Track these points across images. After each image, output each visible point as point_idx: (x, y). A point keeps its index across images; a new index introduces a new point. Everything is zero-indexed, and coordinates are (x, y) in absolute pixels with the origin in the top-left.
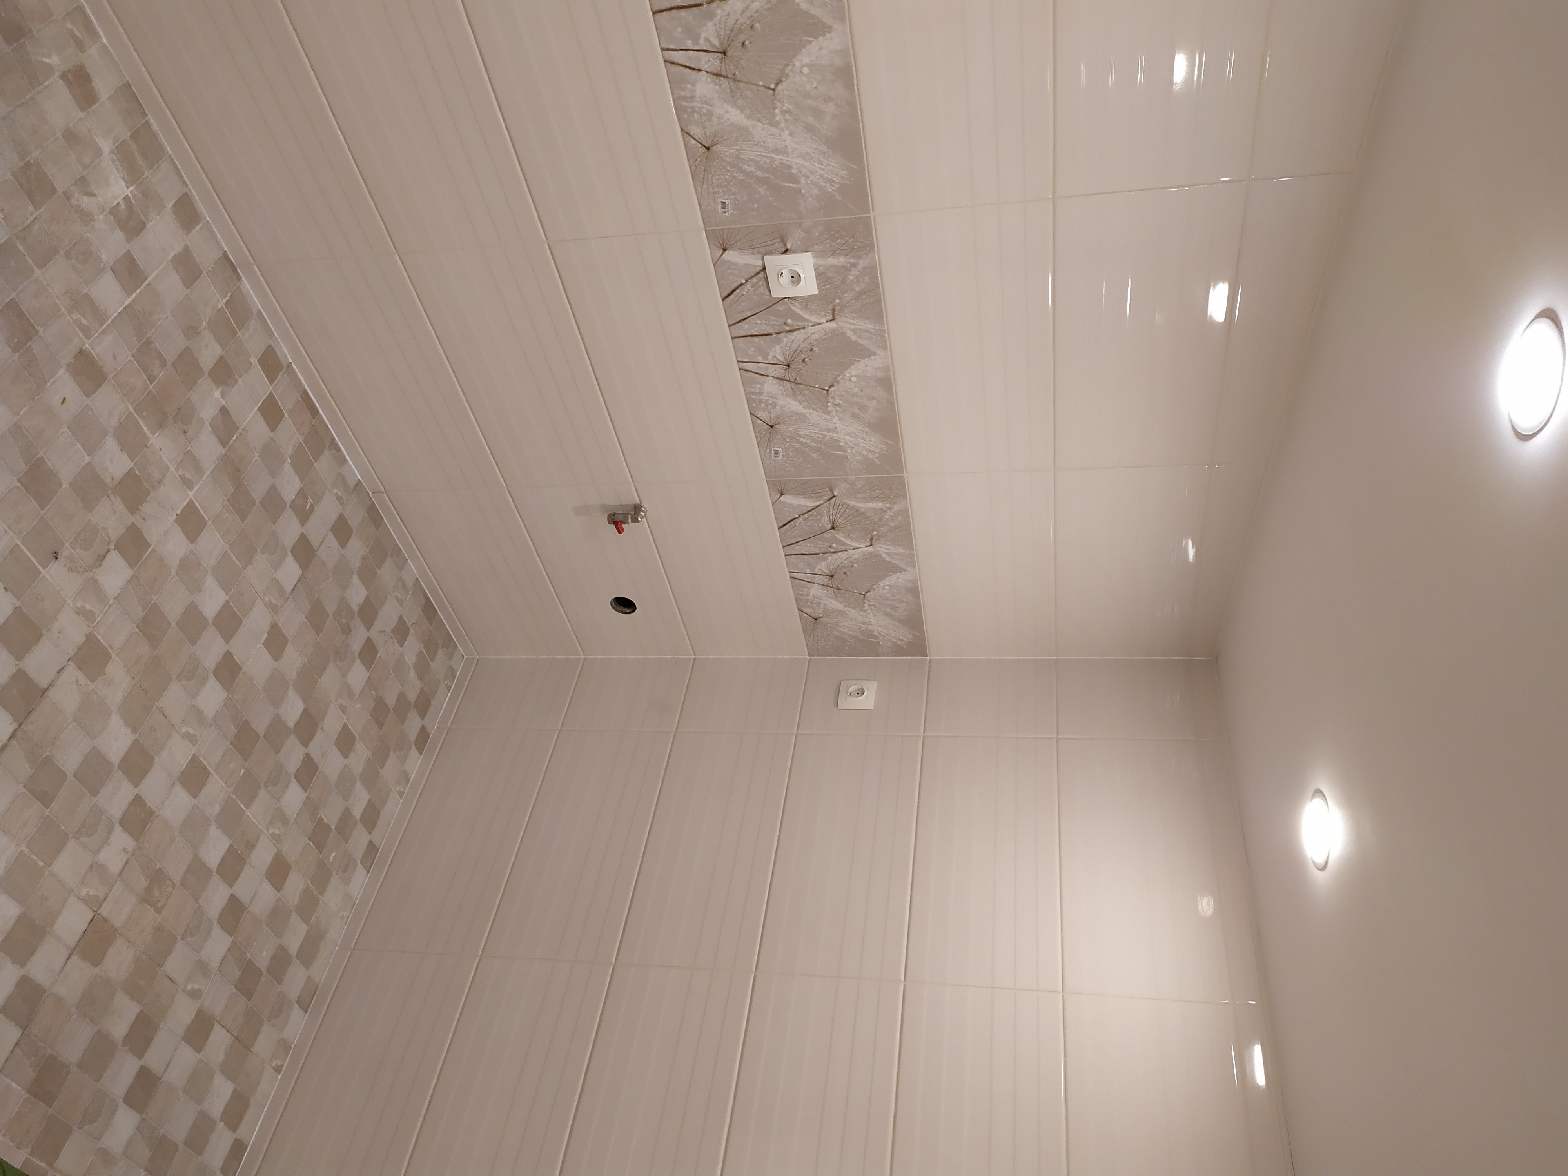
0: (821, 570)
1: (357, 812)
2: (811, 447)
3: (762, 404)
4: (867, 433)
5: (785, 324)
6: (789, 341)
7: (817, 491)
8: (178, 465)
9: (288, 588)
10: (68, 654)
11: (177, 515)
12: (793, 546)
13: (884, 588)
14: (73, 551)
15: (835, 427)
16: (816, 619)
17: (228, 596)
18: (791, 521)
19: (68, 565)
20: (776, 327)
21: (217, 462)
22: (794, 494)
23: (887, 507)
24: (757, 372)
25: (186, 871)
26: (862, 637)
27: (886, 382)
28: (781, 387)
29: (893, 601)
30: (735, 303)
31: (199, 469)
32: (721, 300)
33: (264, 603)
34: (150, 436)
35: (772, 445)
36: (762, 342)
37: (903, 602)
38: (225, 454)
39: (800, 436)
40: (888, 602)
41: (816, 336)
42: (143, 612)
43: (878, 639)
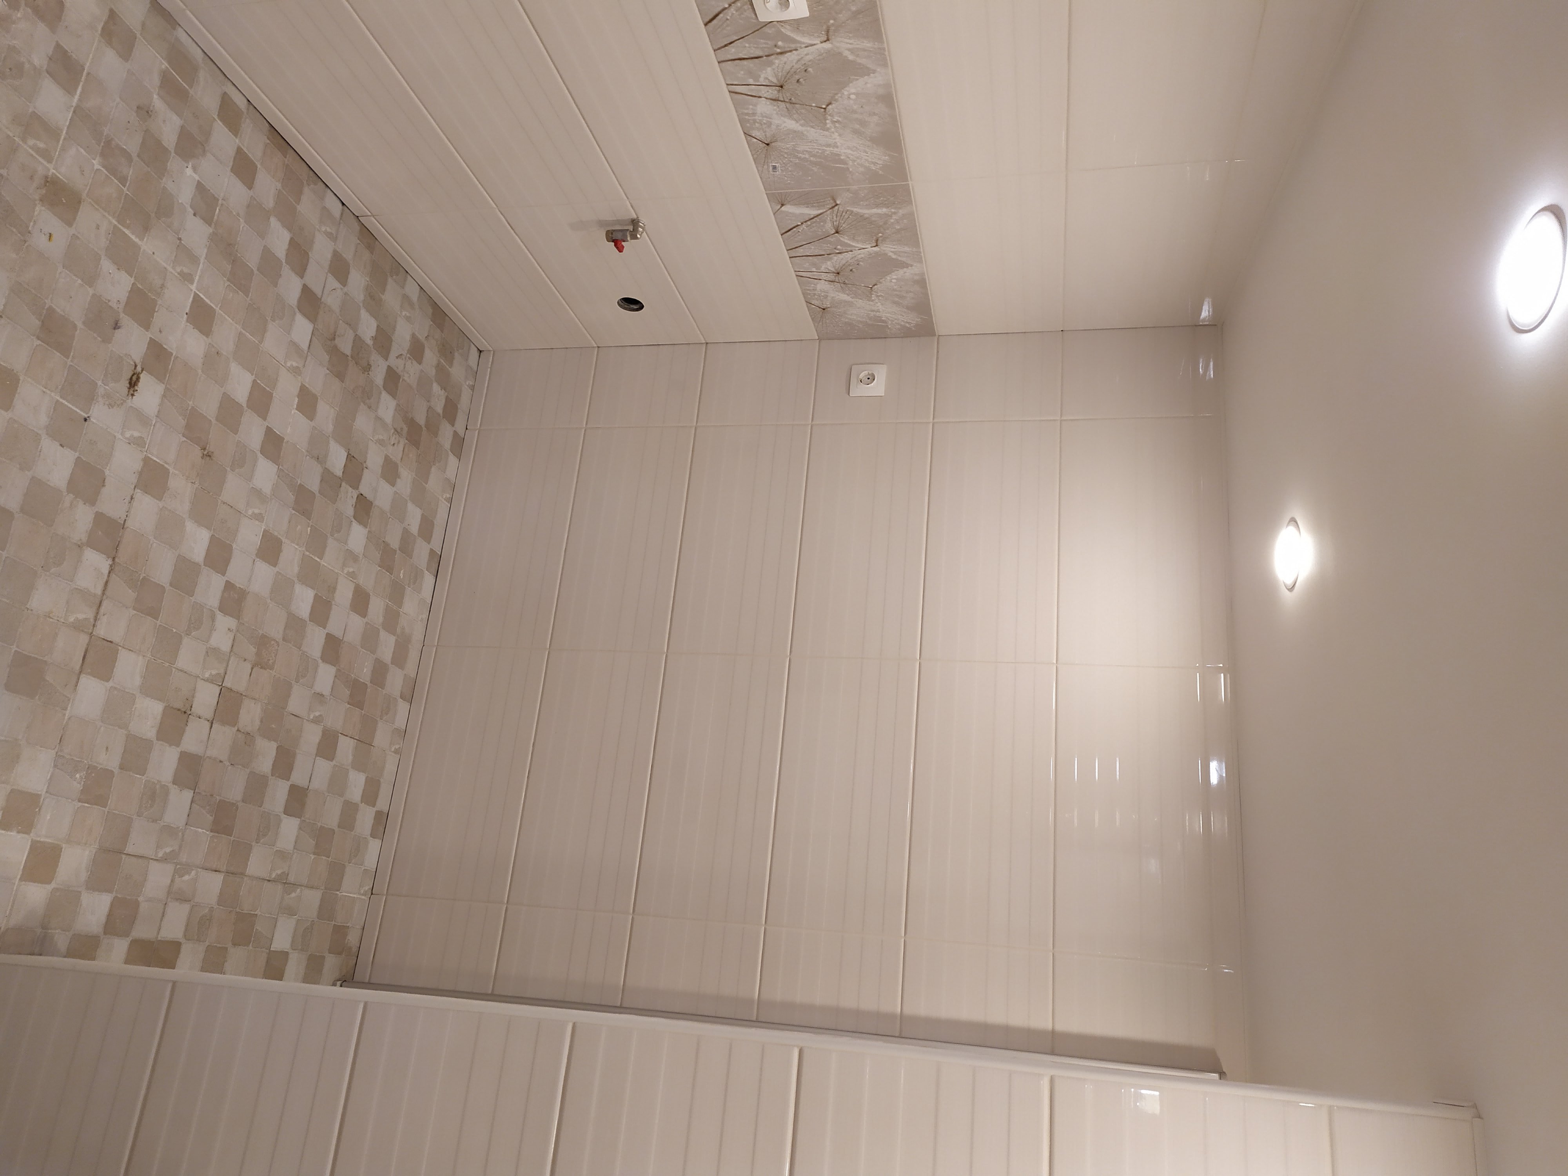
0: (827, 268)
1: (414, 529)
2: (811, 161)
3: (756, 124)
4: (868, 147)
5: (776, 46)
6: (782, 62)
7: (819, 201)
8: (173, 263)
9: (305, 346)
10: (132, 484)
11: (187, 314)
12: (797, 249)
13: (891, 281)
14: (107, 387)
15: (835, 142)
16: (824, 309)
17: (254, 375)
18: (794, 227)
19: (107, 403)
20: (766, 49)
21: (208, 243)
22: (796, 205)
23: (891, 212)
24: (749, 94)
25: (285, 628)
26: (870, 322)
27: (888, 99)
28: (775, 107)
29: (900, 291)
30: (719, 28)
31: (194, 259)
32: (703, 26)
33: (287, 369)
34: (140, 243)
35: (770, 161)
36: (752, 65)
37: (911, 292)
38: (213, 232)
39: (798, 152)
40: (895, 293)
41: (810, 57)
42: (184, 420)
43: (886, 323)
